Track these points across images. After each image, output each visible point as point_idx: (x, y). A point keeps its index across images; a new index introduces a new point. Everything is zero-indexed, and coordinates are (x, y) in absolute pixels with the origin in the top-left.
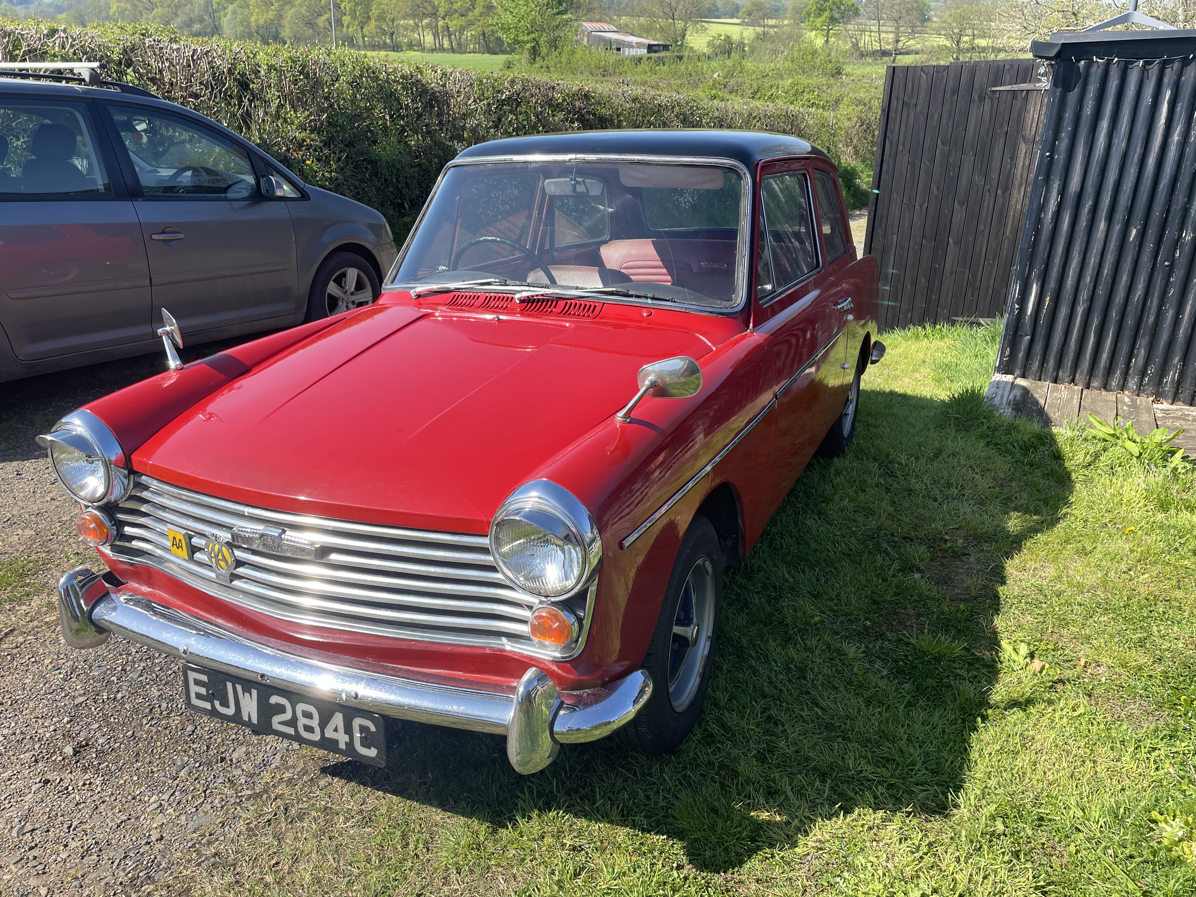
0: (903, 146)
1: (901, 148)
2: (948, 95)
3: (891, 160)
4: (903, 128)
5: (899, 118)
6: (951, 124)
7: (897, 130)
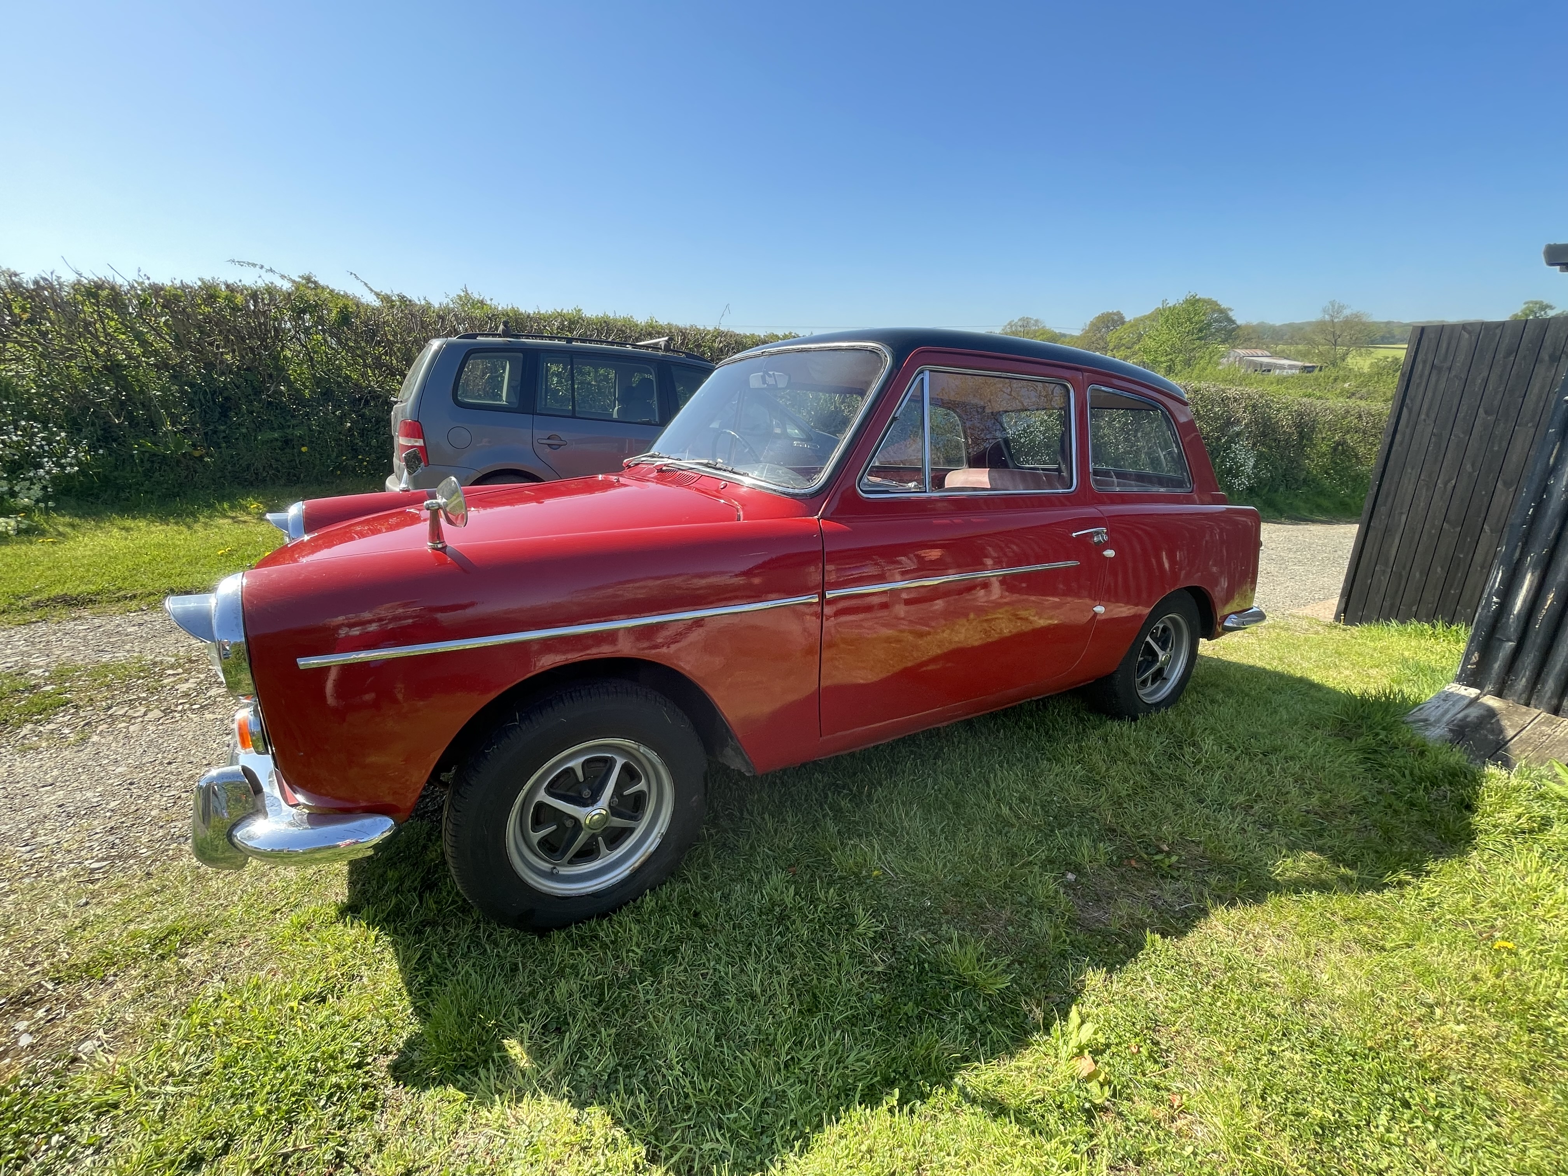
0: (1427, 415)
1: (1423, 417)
2: (1500, 356)
3: (1408, 431)
4: (1429, 394)
5: (1424, 384)
6: (1501, 389)
7: (1420, 397)
